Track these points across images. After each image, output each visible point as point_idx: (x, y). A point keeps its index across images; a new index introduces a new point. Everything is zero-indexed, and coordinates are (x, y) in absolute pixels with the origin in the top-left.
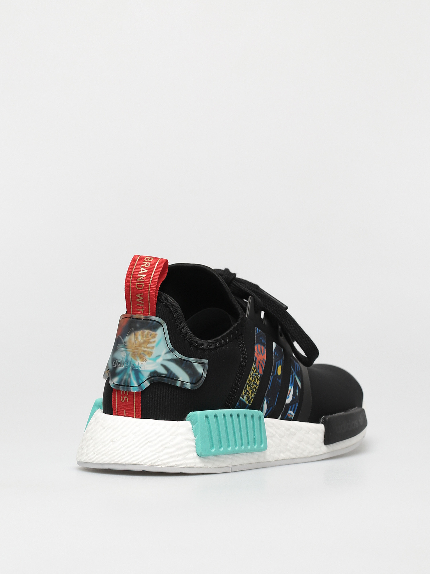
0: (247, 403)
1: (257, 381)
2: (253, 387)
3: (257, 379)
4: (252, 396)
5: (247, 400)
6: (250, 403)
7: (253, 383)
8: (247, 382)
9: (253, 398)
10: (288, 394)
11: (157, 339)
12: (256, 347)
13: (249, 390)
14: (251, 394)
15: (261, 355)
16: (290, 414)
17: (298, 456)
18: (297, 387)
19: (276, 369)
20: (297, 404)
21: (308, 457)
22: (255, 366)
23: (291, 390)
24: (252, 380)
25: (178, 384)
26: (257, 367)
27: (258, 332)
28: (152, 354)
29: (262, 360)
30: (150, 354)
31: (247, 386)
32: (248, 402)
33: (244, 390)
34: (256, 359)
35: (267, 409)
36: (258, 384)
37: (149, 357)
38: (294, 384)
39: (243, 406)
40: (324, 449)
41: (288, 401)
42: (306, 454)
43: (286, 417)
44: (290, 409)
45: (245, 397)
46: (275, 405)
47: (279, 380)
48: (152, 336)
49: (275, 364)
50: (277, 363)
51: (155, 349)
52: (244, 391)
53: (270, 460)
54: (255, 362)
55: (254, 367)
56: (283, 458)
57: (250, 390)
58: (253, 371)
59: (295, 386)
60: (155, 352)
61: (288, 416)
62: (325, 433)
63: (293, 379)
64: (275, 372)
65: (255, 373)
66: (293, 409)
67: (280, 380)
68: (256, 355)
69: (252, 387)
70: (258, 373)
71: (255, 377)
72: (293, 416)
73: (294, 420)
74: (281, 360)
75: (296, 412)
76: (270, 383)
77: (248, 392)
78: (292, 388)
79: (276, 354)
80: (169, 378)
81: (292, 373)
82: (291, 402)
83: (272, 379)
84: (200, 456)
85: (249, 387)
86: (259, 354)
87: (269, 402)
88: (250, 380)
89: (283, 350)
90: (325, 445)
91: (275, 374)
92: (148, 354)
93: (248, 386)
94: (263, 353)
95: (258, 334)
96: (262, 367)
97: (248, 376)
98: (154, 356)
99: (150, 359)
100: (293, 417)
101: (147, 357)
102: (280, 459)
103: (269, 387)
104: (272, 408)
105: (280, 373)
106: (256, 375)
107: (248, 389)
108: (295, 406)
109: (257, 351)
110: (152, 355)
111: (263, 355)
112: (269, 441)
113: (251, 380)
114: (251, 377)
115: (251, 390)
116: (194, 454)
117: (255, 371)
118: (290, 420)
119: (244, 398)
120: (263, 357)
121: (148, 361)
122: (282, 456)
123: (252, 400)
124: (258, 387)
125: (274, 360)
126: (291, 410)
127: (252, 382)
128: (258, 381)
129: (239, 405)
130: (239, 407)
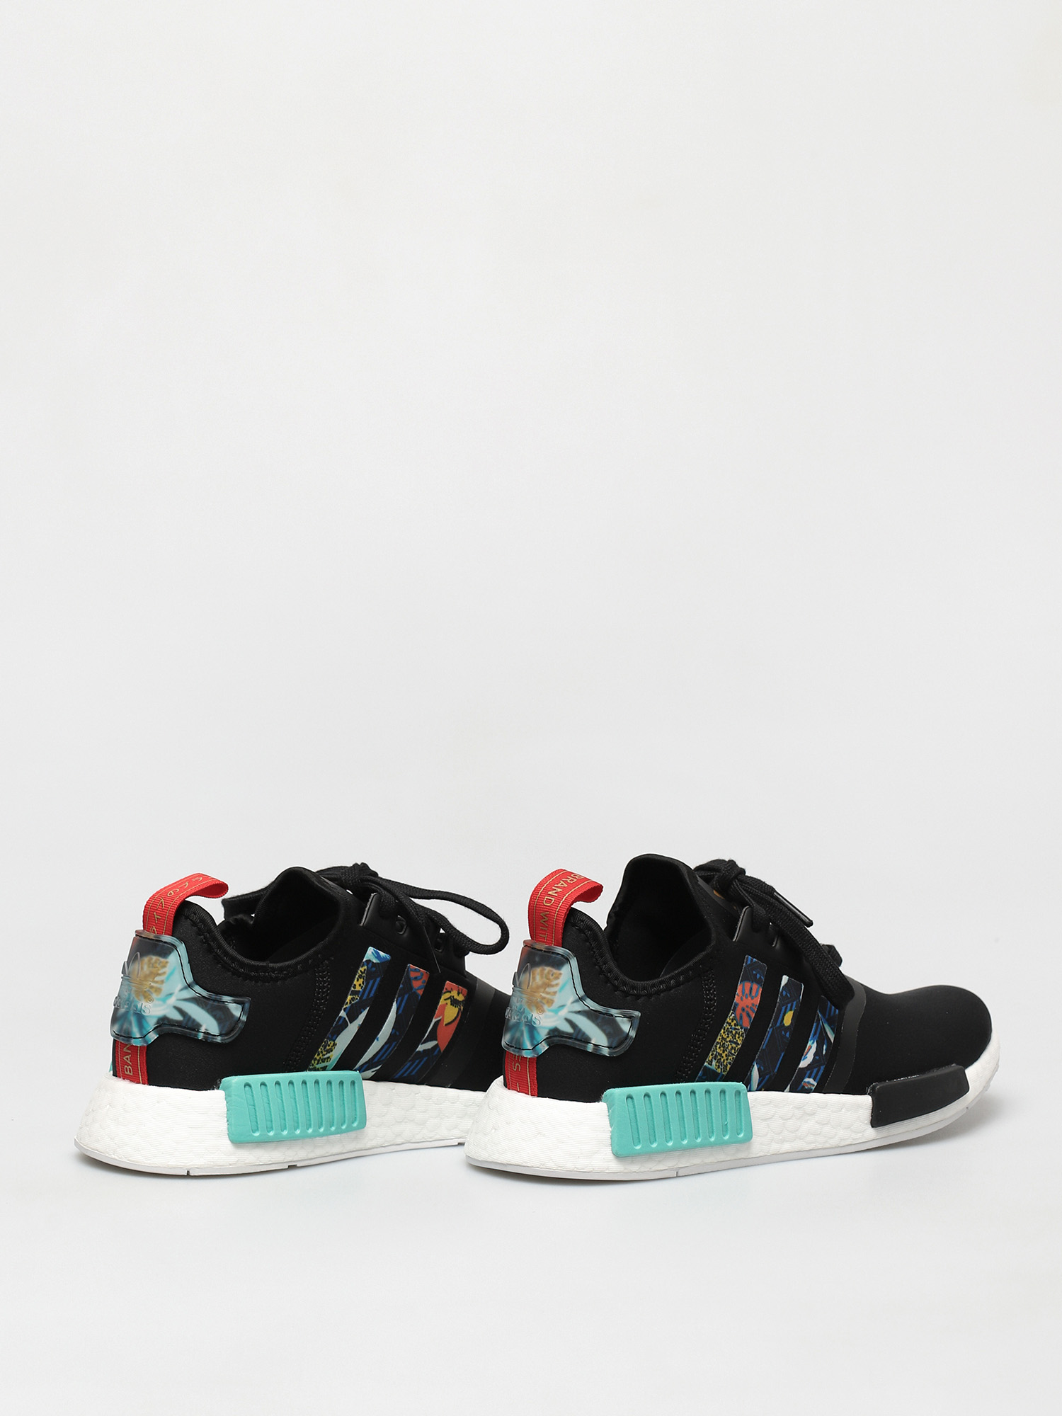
0: (719, 1071)
1: (739, 1038)
2: (730, 1048)
3: (737, 1036)
4: (729, 1061)
5: (719, 1067)
6: (724, 1071)
7: (730, 1041)
8: (717, 1040)
9: (730, 1063)
10: (805, 1053)
11: (561, 981)
12: (739, 987)
13: (721, 1052)
14: (725, 1058)
15: (749, 998)
16: (808, 1082)
17: (820, 1146)
18: (826, 1041)
19: (781, 1017)
20: (822, 1068)
21: (839, 1147)
22: (735, 1017)
23: (811, 1047)
24: (728, 1037)
25: (590, 1048)
26: (738, 1017)
27: (749, 962)
28: (552, 1003)
29: (750, 1005)
30: (550, 1002)
31: (716, 1047)
32: (720, 1069)
33: (711, 1053)
34: (736, 1005)
35: (760, 1077)
36: (739, 1042)
37: (549, 1007)
38: (819, 1037)
39: (712, 1076)
40: (870, 1133)
41: (804, 1064)
42: (834, 1142)
43: (799, 1089)
44: (807, 1075)
45: (714, 1063)
46: (776, 1070)
47: (786, 1034)
48: (554, 976)
49: (780, 1010)
50: (784, 1008)
51: (557, 995)
52: (712, 1055)
53: (762, 1154)
54: (734, 1010)
55: (731, 1017)
56: (789, 1151)
57: (724, 1052)
58: (730, 1024)
59: (822, 1039)
60: (558, 1000)
61: (804, 1087)
62: (872, 1109)
63: (819, 1029)
64: (777, 1022)
65: (733, 1026)
66: (813, 1074)
67: (788, 1033)
68: (737, 999)
69: (727, 1048)
70: (741, 1025)
71: (734, 1032)
72: (814, 1085)
73: (815, 1091)
74: (795, 1003)
75: (820, 1079)
76: (767, 1039)
77: (721, 1055)
78: (813, 1043)
79: (784, 993)
80: (576, 1039)
81: (818, 1021)
82: (809, 1065)
83: (770, 1032)
84: (618, 1156)
85: (722, 1049)
86: (744, 998)
87: (762, 1068)
88: (723, 1038)
89: (803, 986)
90: (872, 1127)
91: (778, 1024)
92: (548, 1002)
93: (718, 1046)
94: (753, 994)
95: (748, 966)
96: (749, 1015)
97: (720, 1031)
98: (555, 1005)
99: (549, 1011)
100: (813, 1088)
101: (546, 1007)
102: (781, 1152)
103: (764, 1045)
104: (770, 1077)
105: (790, 1022)
106: (735, 1029)
107: (718, 1050)
108: (818, 1072)
109: (741, 995)
110: (554, 1004)
111: (752, 999)
112: (757, 1126)
113: (725, 1037)
114: (724, 1033)
115: (726, 1053)
116: (607, 1153)
117: (733, 1024)
118: (808, 1091)
119: (711, 1065)
120: (752, 1001)
121: (548, 1013)
122: (786, 1147)
123: (729, 1066)
124: (740, 1046)
125: (778, 1004)
126: (809, 1077)
127: (728, 1039)
128: (741, 1038)
129: (704, 1075)
130: (704, 1077)
